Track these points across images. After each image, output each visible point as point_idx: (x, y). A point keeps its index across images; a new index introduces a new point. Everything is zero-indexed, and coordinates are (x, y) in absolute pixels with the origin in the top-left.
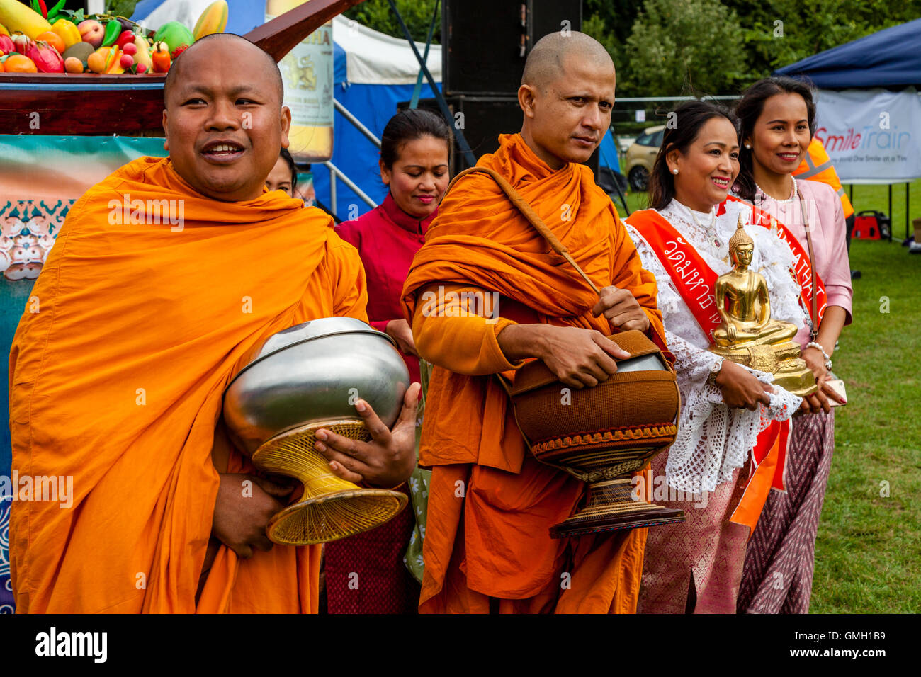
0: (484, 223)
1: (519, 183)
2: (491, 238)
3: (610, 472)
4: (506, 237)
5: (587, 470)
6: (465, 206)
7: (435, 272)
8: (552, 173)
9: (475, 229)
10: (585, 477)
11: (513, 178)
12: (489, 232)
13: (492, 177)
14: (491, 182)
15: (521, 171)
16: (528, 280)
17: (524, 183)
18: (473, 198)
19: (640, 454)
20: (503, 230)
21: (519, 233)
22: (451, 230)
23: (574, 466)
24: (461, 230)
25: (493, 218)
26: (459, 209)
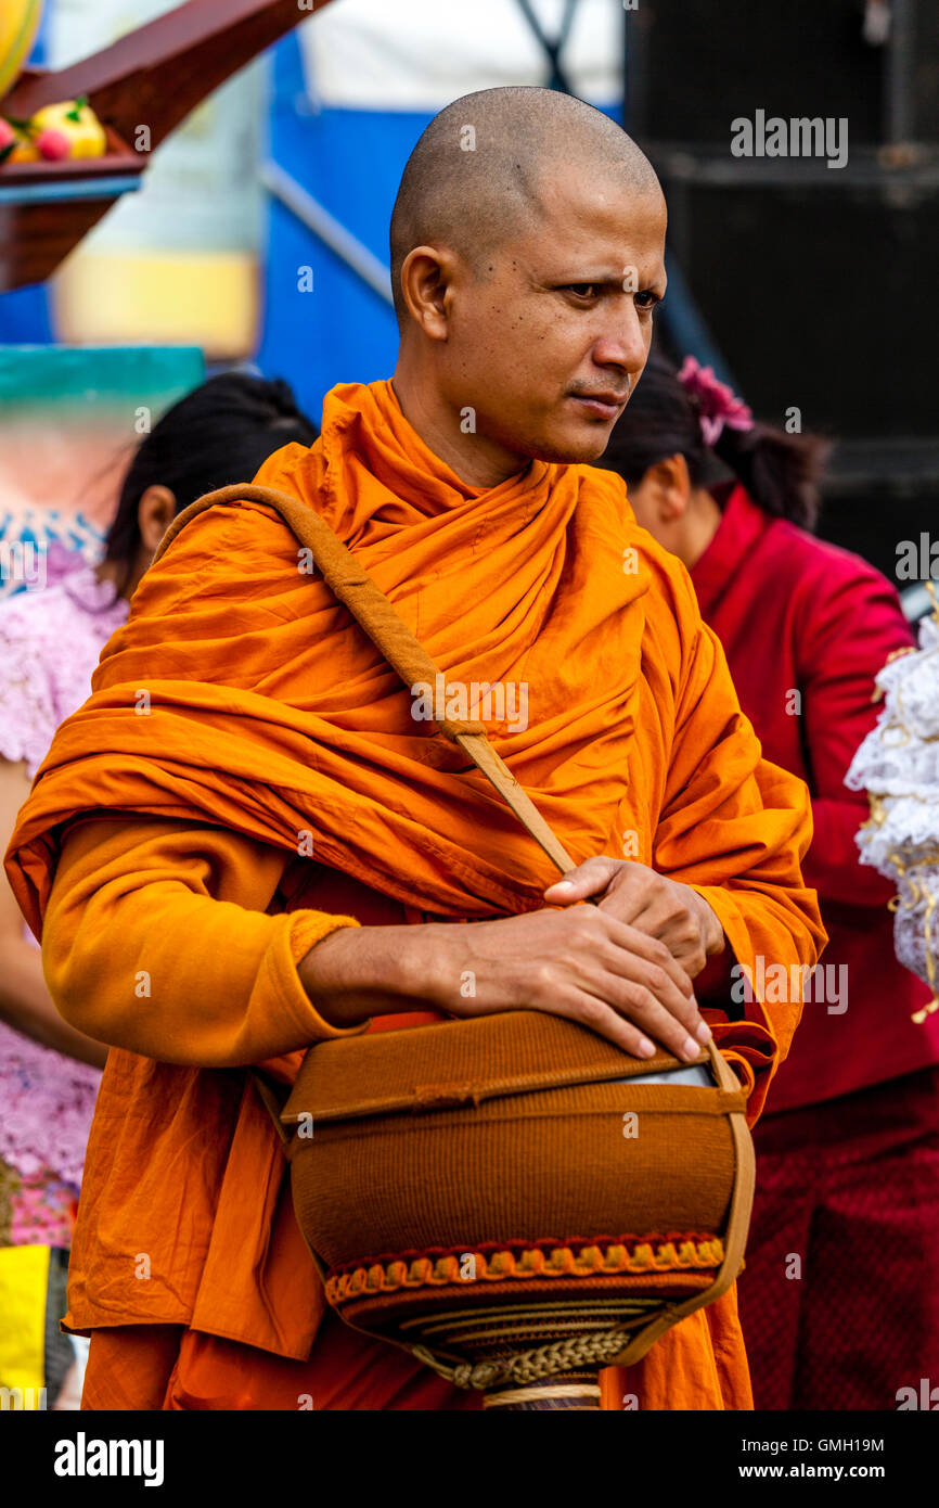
0: (249, 647)
1: (367, 527)
2: (269, 692)
3: (526, 1364)
4: (311, 688)
5: (473, 1355)
6: (199, 597)
7: (97, 784)
8: (468, 496)
9: (222, 666)
10: (463, 1374)
11: (351, 512)
12: (264, 671)
13: (281, 517)
14: (278, 529)
15: (375, 493)
16: (365, 812)
17: (379, 528)
18: (223, 574)
19: (624, 1319)
20: (307, 665)
21: (353, 674)
22: (154, 666)
23: (435, 1343)
24: (181, 666)
25: (276, 634)
26: (182, 606)
